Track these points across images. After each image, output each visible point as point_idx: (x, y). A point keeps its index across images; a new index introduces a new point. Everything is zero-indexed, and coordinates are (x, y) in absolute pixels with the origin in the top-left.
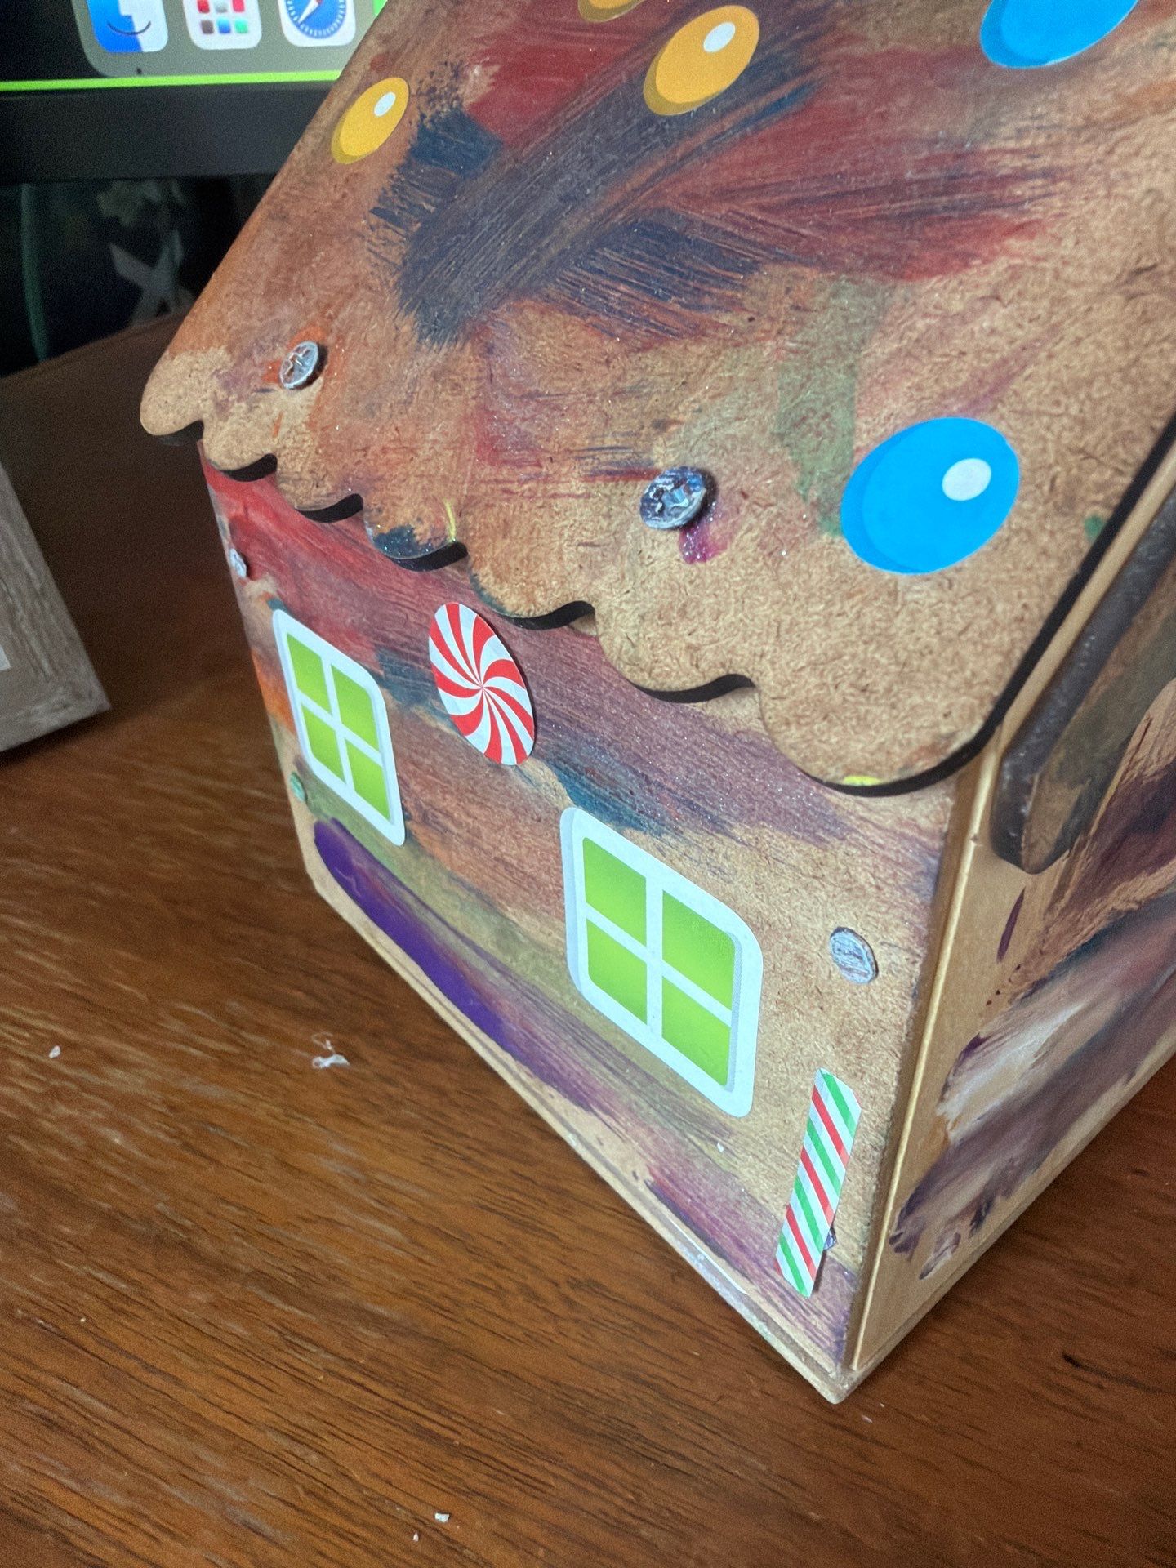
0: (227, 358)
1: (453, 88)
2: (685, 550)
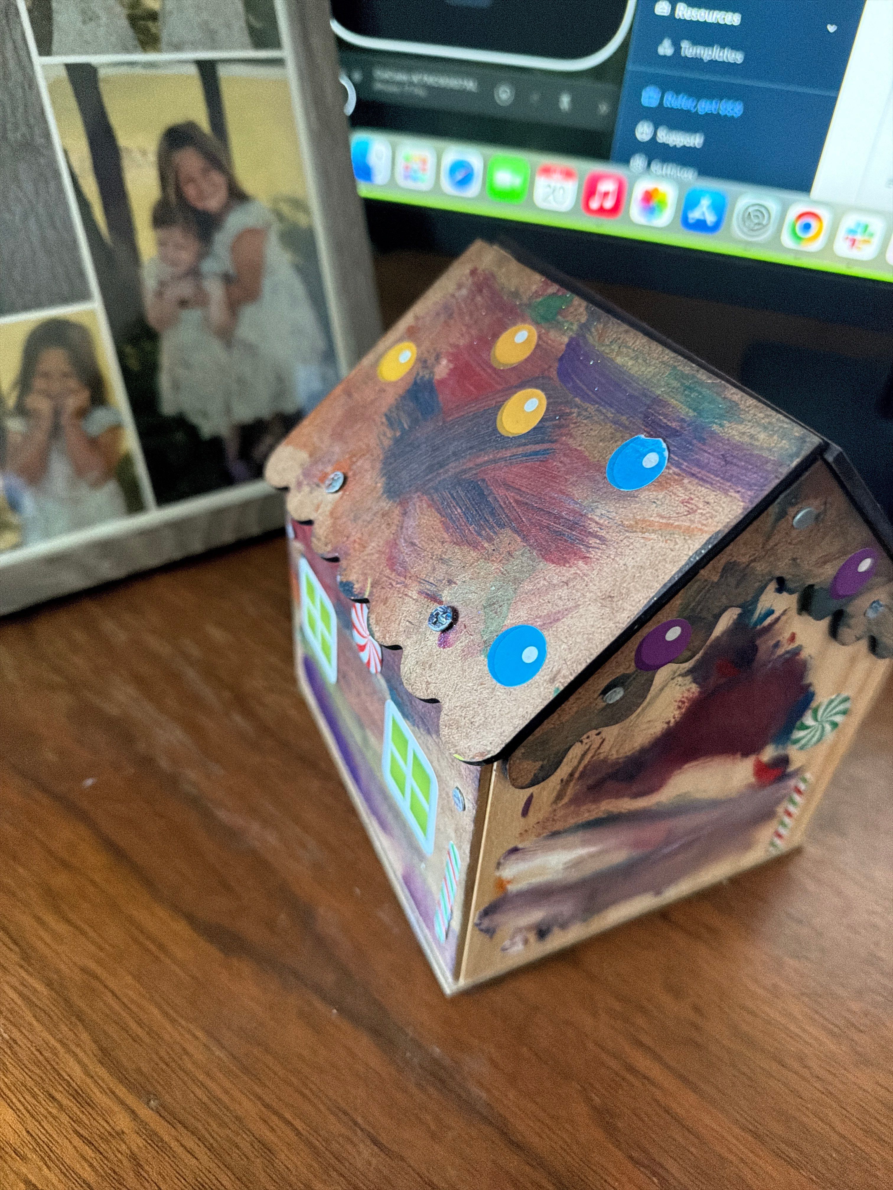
0: (307, 459)
1: (433, 366)
2: (439, 641)
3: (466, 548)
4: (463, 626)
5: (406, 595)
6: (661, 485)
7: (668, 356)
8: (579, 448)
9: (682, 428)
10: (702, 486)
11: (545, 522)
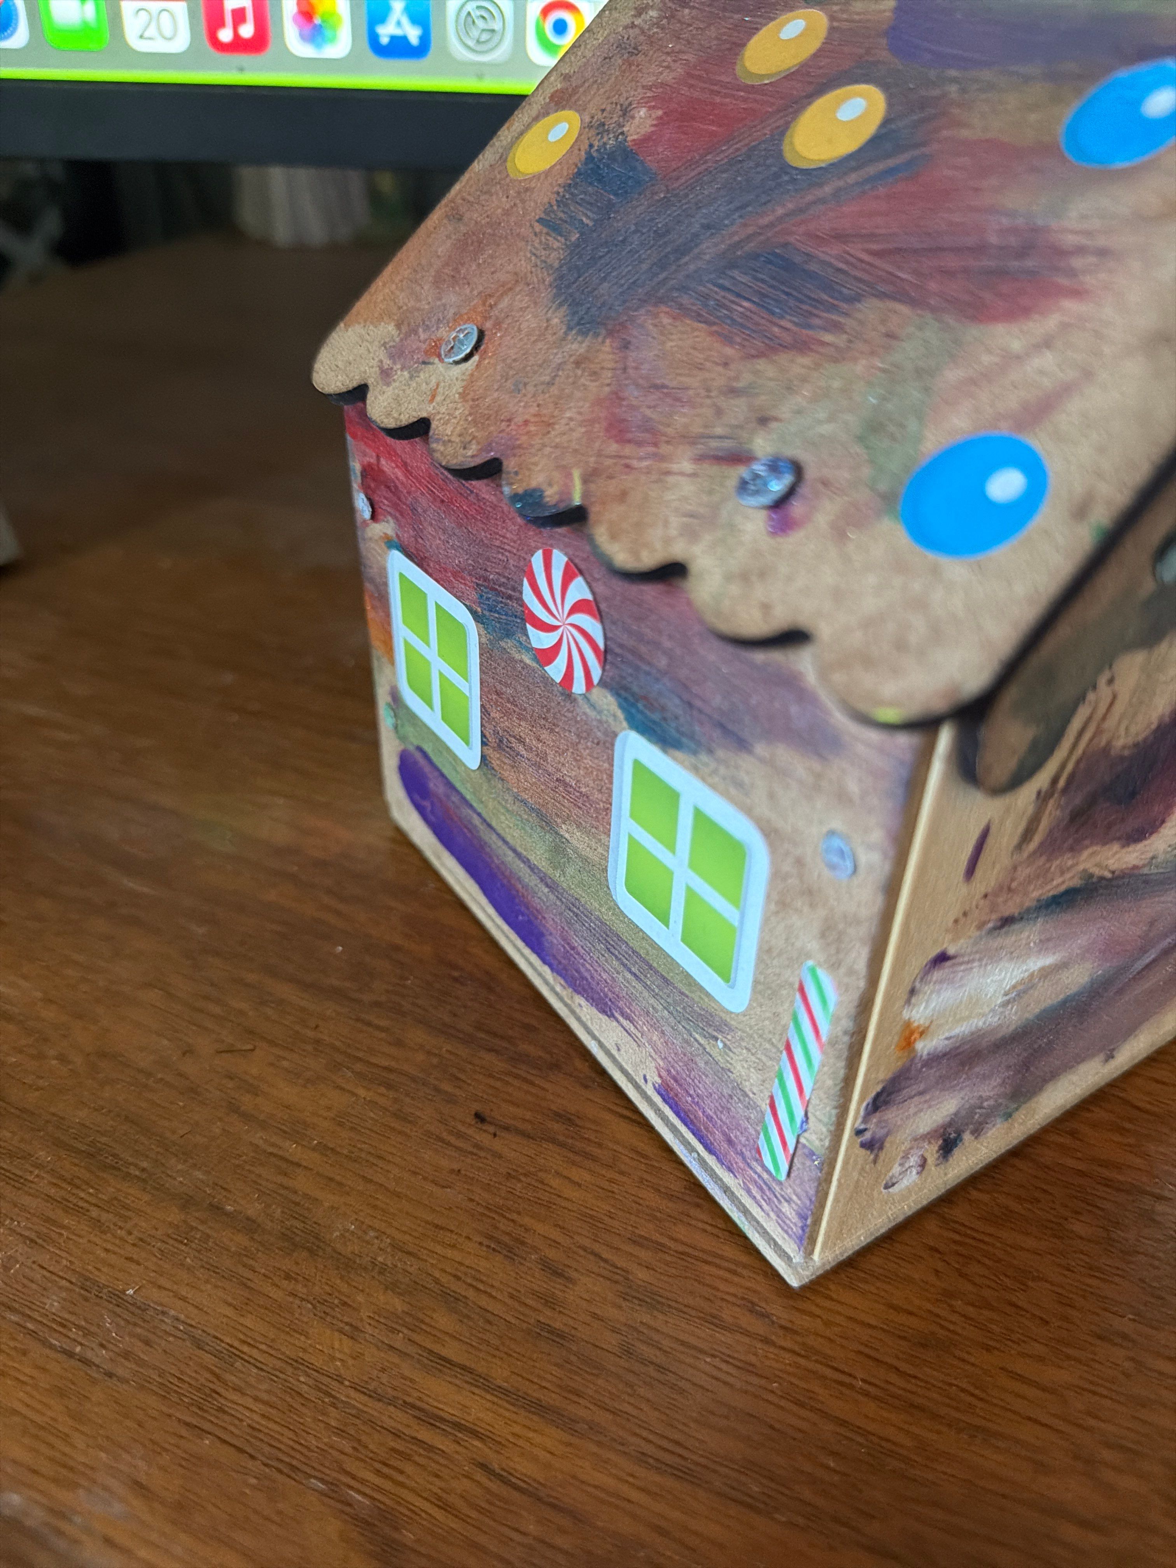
0: (395, 332)
1: (620, 124)
2: (768, 523)
3: (783, 357)
4: (818, 484)
5: (667, 473)
8: (984, 137)
11: (952, 265)
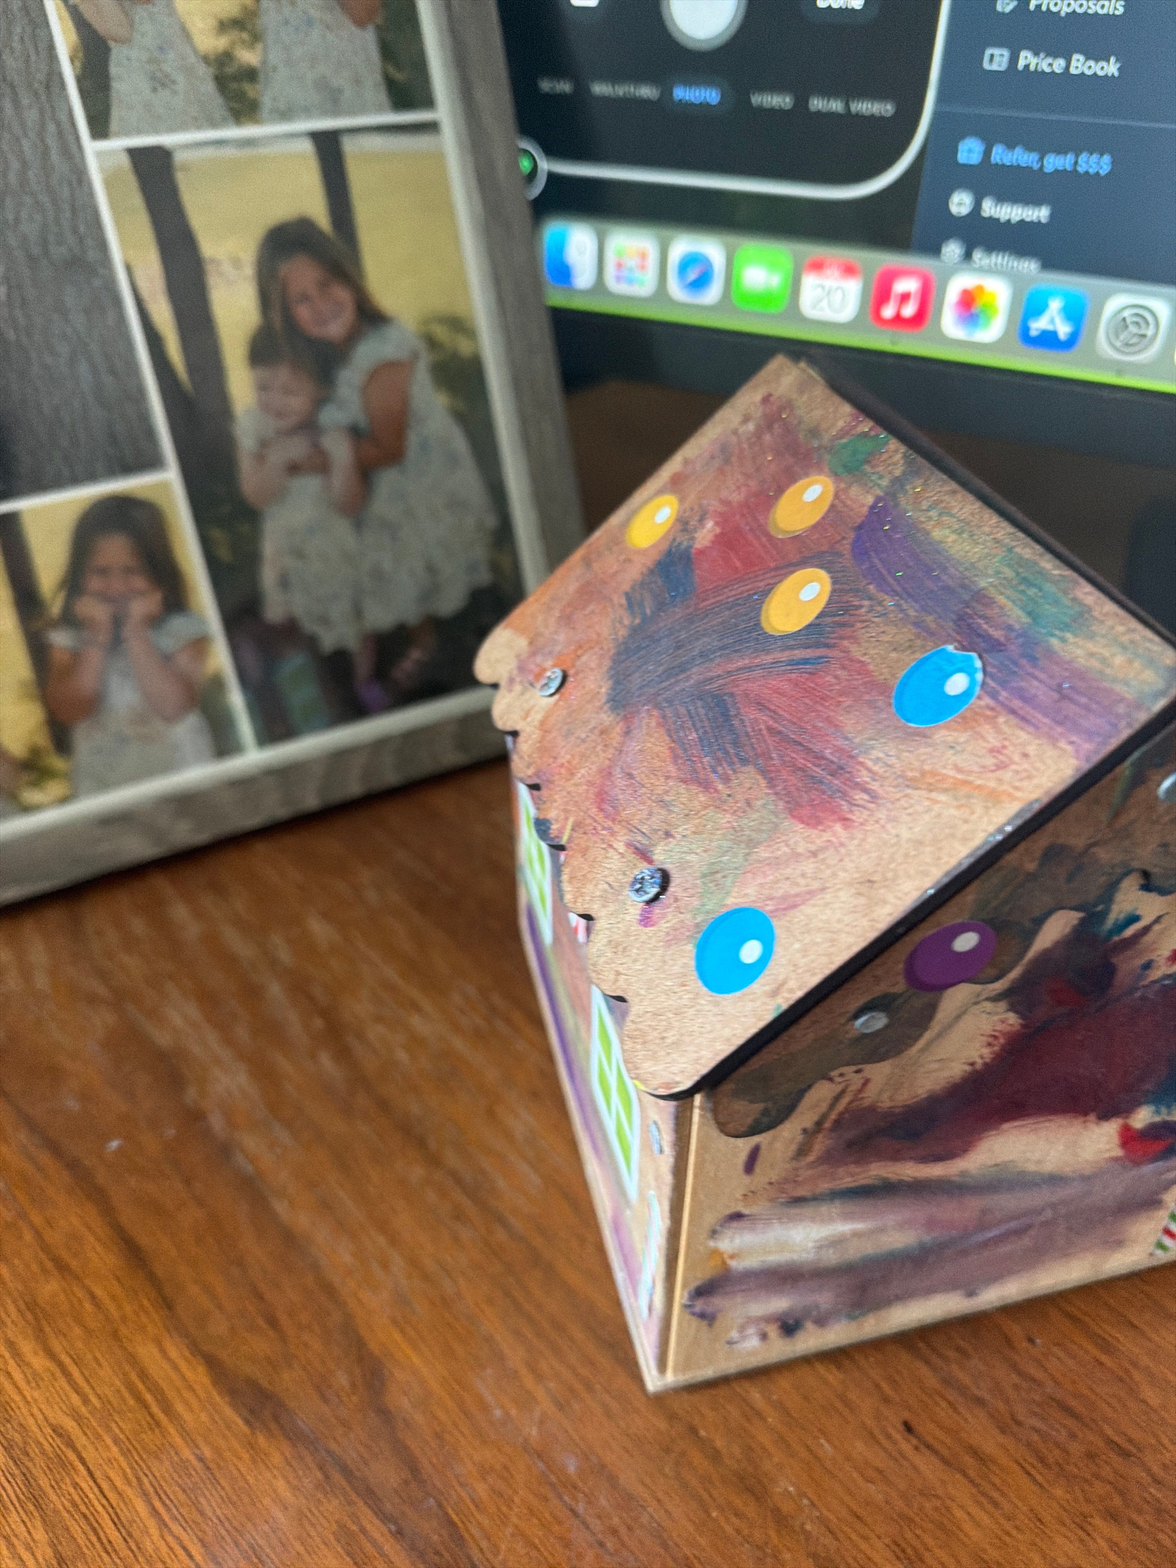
0: (526, 649)
1: (695, 530)
2: (641, 915)
3: (694, 788)
4: (672, 900)
5: (611, 846)
6: (966, 722)
7: (1004, 531)
8: (862, 659)
9: (1008, 639)
10: (1022, 729)
11: (801, 762)
